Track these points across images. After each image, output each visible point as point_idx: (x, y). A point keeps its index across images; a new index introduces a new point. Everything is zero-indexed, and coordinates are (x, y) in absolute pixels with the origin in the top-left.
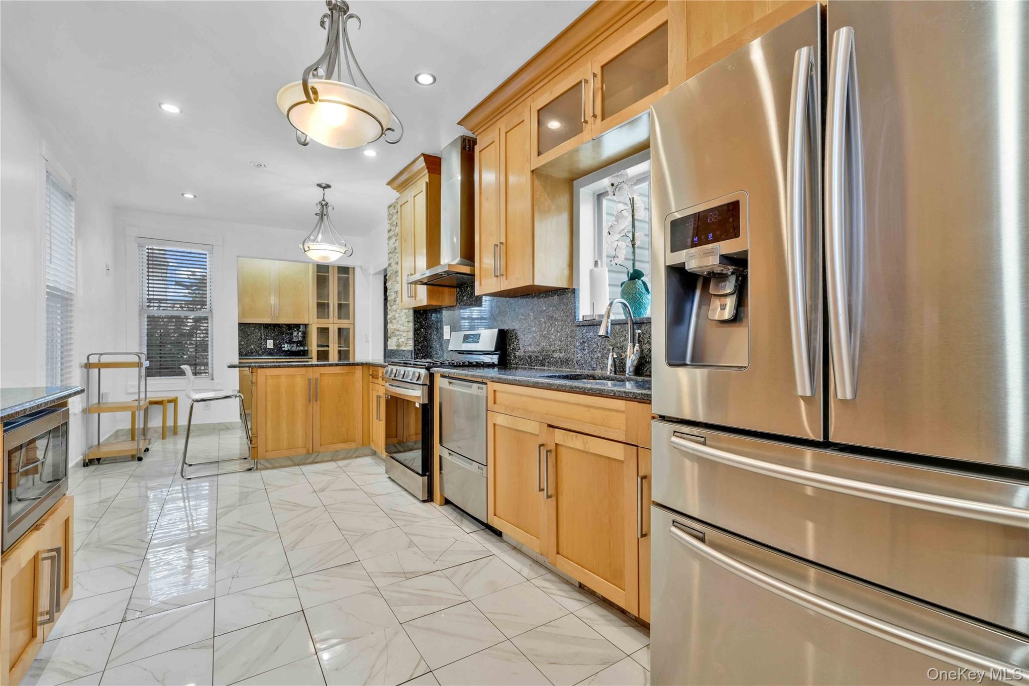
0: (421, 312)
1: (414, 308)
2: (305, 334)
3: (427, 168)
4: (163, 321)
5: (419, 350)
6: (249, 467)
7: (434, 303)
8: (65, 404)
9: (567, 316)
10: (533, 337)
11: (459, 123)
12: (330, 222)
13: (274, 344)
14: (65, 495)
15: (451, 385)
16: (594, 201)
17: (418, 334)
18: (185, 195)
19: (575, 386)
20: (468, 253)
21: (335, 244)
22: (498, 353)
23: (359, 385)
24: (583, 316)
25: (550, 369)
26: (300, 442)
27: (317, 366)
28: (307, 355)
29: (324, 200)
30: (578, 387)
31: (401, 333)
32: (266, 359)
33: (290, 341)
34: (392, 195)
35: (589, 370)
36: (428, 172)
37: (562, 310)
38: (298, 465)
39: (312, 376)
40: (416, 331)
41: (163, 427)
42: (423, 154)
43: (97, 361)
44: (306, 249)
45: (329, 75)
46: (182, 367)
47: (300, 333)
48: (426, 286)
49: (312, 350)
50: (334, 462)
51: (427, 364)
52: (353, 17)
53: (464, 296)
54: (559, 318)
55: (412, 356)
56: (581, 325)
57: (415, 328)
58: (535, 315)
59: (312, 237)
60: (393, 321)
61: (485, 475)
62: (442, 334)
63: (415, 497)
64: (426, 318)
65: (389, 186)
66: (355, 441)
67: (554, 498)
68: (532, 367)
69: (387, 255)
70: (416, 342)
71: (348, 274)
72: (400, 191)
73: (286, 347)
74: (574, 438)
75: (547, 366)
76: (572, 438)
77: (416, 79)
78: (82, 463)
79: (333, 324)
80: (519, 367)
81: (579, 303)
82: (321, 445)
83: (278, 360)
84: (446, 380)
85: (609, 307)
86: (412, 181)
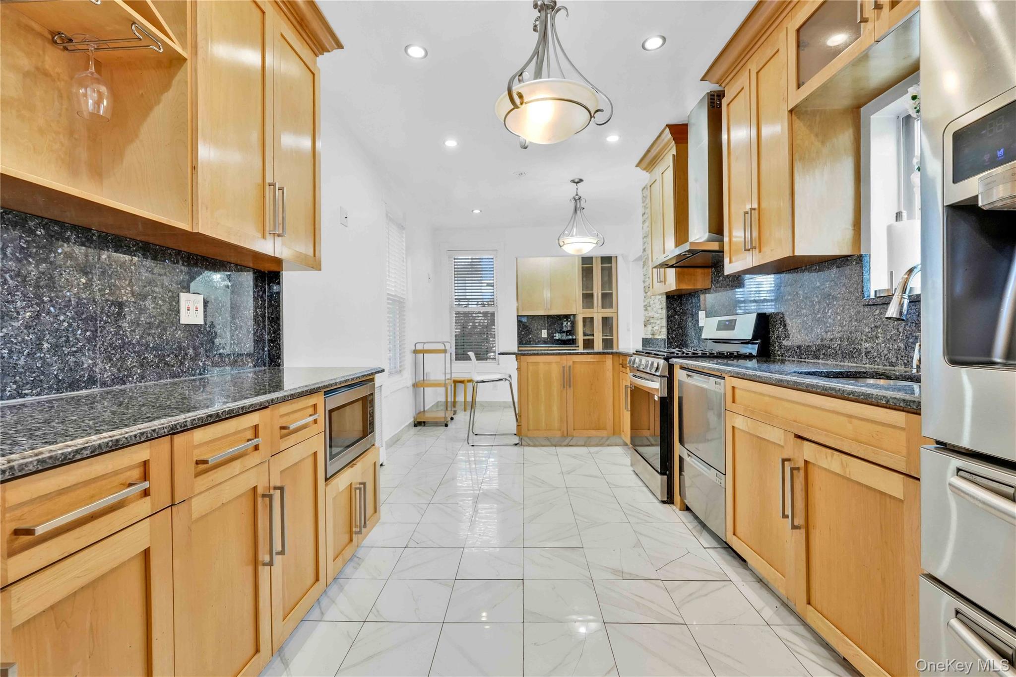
0: (675, 297)
1: (667, 293)
2: (573, 324)
3: (673, 139)
4: (472, 316)
5: (672, 338)
6: (517, 442)
7: (684, 287)
8: (372, 380)
9: (850, 292)
10: (804, 321)
11: (703, 79)
12: (583, 216)
13: (548, 334)
14: (374, 445)
15: (689, 378)
16: (898, 128)
17: (671, 321)
18: (474, 212)
19: (830, 388)
20: (717, 227)
21: (588, 236)
22: (758, 342)
23: (609, 374)
24: (876, 291)
25: (826, 362)
26: (556, 424)
27: (582, 354)
28: (576, 344)
29: (577, 195)
30: (833, 389)
31: (655, 321)
32: (542, 348)
33: (560, 330)
34: (643, 177)
35: (885, 365)
36: (675, 143)
37: (844, 285)
38: (555, 446)
39: (565, 363)
40: (669, 318)
41: (465, 401)
42: (670, 126)
43: (421, 348)
44: (561, 244)
45: (538, 74)
46: (469, 353)
47: (569, 323)
48: (674, 269)
49: (578, 339)
50: (586, 448)
51: (665, 354)
52: (560, 9)
53: (720, 276)
54: (839, 296)
55: (665, 345)
56: (871, 303)
57: (668, 315)
58: (806, 293)
59: (566, 232)
60: (648, 308)
61: (723, 485)
62: (697, 321)
63: (655, 495)
64: (681, 303)
65: (638, 168)
66: (606, 429)
67: (803, 531)
68: (803, 360)
69: (642, 239)
70: (670, 329)
71: (611, 263)
72: (650, 171)
73: (557, 336)
74: (829, 458)
75: (822, 359)
76: (827, 457)
77: (643, 47)
78: (413, 424)
79: (598, 313)
80: (785, 360)
81: (869, 274)
82: (574, 430)
83: (550, 348)
84: (685, 372)
85: (906, 276)
86: (660, 156)
